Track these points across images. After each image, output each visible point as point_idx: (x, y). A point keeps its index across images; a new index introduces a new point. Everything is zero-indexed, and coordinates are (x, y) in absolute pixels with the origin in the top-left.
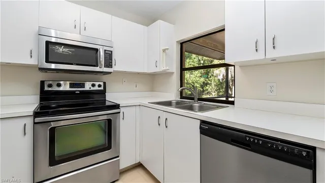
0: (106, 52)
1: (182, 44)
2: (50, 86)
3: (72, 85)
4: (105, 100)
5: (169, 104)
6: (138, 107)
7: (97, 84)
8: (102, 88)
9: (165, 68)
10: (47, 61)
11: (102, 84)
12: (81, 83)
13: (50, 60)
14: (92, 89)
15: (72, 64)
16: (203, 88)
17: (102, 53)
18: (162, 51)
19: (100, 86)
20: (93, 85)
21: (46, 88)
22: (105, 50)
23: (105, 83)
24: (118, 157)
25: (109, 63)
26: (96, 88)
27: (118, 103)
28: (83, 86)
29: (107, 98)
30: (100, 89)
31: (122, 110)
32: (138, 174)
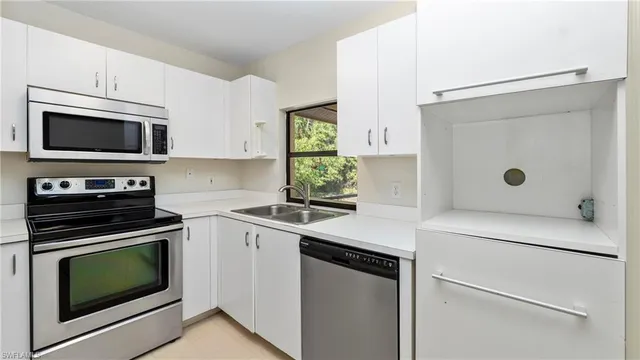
0: (156, 128)
1: (288, 113)
2: (47, 187)
3: (89, 185)
4: (154, 208)
5: (264, 211)
6: (214, 219)
7: (138, 180)
8: (148, 187)
9: (259, 154)
10: (47, 146)
11: (147, 180)
12: (107, 180)
13: (51, 145)
14: (129, 189)
15: (93, 150)
16: (344, 175)
17: (148, 131)
18: (255, 126)
19: (143, 184)
20: (131, 183)
21: (40, 191)
22: (154, 125)
23: (152, 179)
24: (180, 300)
25: (161, 145)
26: (137, 187)
27: (179, 212)
28: (111, 184)
29: (158, 204)
30: (143, 188)
31: (186, 224)
32: (217, 326)
